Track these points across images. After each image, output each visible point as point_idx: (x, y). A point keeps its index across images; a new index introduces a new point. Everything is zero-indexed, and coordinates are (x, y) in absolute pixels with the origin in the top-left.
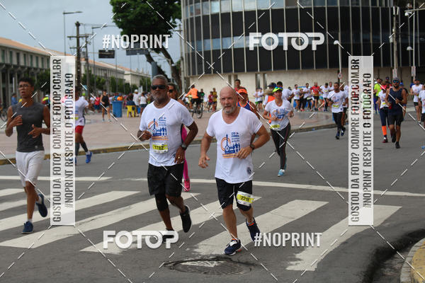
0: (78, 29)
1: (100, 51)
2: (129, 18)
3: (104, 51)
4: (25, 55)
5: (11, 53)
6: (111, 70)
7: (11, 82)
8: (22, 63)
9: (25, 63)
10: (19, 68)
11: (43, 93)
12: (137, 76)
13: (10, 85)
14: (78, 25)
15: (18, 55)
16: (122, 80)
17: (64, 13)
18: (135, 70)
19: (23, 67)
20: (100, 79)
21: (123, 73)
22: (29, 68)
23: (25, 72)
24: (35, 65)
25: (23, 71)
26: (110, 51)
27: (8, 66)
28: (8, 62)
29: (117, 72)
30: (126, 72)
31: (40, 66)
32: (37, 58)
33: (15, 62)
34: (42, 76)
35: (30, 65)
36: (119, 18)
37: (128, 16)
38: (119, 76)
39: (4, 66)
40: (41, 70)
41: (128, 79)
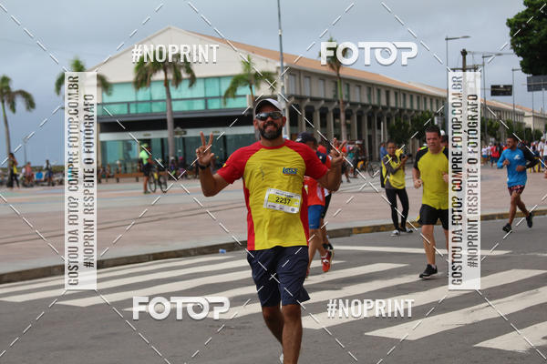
0: (464, 59)
1: (493, 87)
2: (531, 43)
3: (498, 87)
4: (396, 94)
5: (379, 91)
6: (507, 111)
7: (379, 128)
8: (393, 104)
9: (396, 104)
10: (389, 110)
11: (418, 142)
12: (541, 118)
13: (377, 132)
14: (464, 53)
15: (388, 94)
16: (521, 124)
17: (447, 39)
18: (538, 110)
19: (393, 109)
20: (492, 123)
21: (523, 115)
22: (401, 110)
23: (396, 115)
24: (408, 106)
25: (394, 114)
26: (505, 87)
27: (375, 107)
28: (375, 102)
29: (514, 113)
30: (527, 114)
31: (415, 107)
32: (412, 97)
33: (384, 103)
34: (418, 120)
35: (402, 106)
36: (517, 42)
37: (529, 40)
38: (518, 119)
39: (370, 107)
40: (416, 111)
41: (529, 122)
